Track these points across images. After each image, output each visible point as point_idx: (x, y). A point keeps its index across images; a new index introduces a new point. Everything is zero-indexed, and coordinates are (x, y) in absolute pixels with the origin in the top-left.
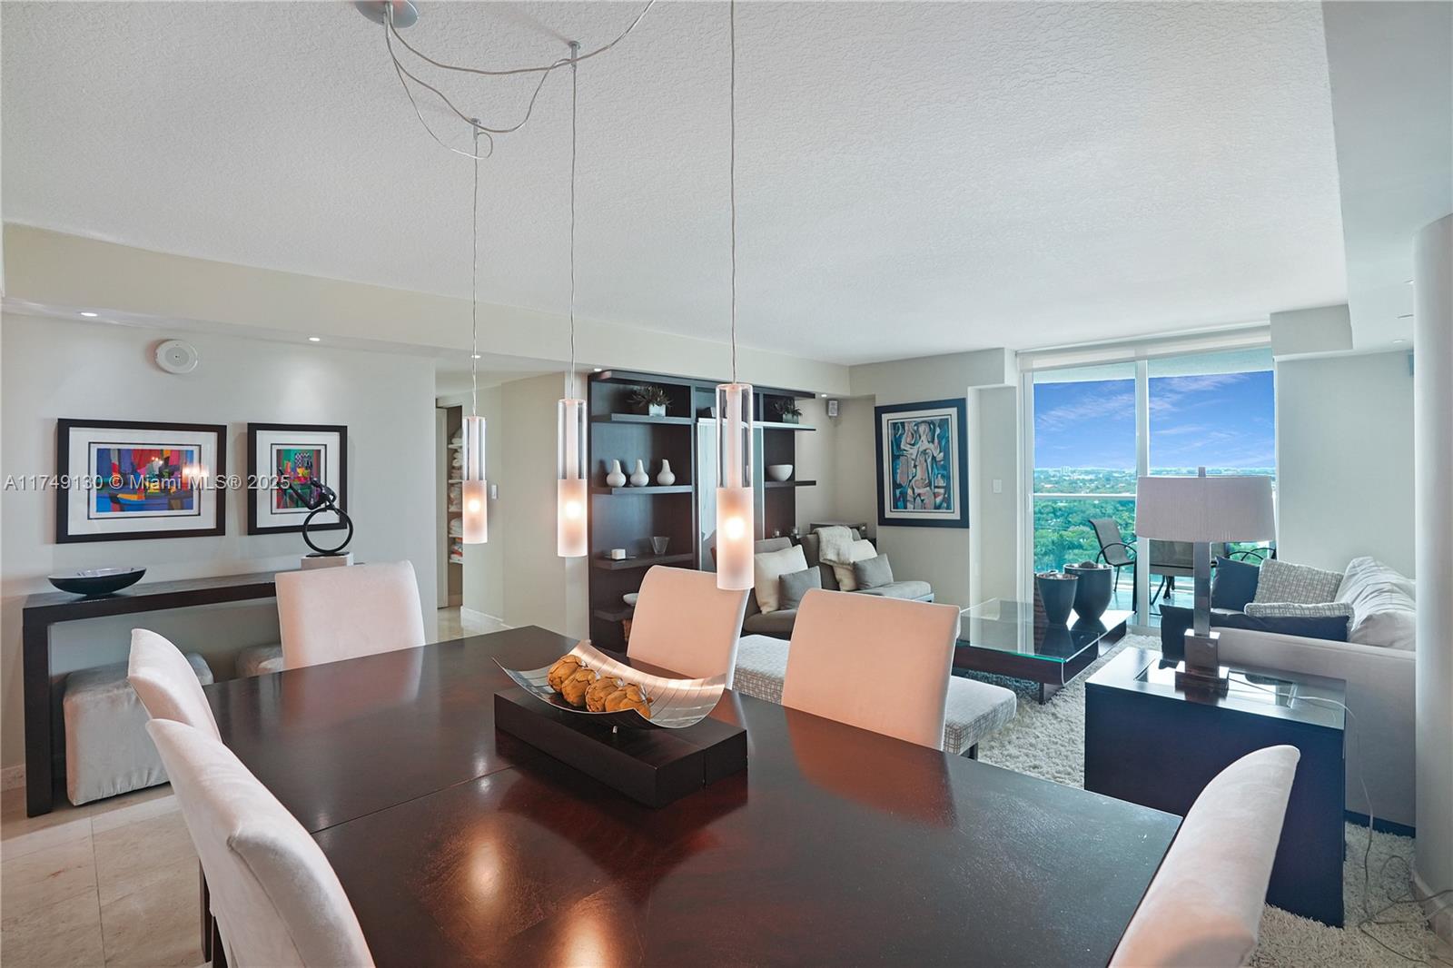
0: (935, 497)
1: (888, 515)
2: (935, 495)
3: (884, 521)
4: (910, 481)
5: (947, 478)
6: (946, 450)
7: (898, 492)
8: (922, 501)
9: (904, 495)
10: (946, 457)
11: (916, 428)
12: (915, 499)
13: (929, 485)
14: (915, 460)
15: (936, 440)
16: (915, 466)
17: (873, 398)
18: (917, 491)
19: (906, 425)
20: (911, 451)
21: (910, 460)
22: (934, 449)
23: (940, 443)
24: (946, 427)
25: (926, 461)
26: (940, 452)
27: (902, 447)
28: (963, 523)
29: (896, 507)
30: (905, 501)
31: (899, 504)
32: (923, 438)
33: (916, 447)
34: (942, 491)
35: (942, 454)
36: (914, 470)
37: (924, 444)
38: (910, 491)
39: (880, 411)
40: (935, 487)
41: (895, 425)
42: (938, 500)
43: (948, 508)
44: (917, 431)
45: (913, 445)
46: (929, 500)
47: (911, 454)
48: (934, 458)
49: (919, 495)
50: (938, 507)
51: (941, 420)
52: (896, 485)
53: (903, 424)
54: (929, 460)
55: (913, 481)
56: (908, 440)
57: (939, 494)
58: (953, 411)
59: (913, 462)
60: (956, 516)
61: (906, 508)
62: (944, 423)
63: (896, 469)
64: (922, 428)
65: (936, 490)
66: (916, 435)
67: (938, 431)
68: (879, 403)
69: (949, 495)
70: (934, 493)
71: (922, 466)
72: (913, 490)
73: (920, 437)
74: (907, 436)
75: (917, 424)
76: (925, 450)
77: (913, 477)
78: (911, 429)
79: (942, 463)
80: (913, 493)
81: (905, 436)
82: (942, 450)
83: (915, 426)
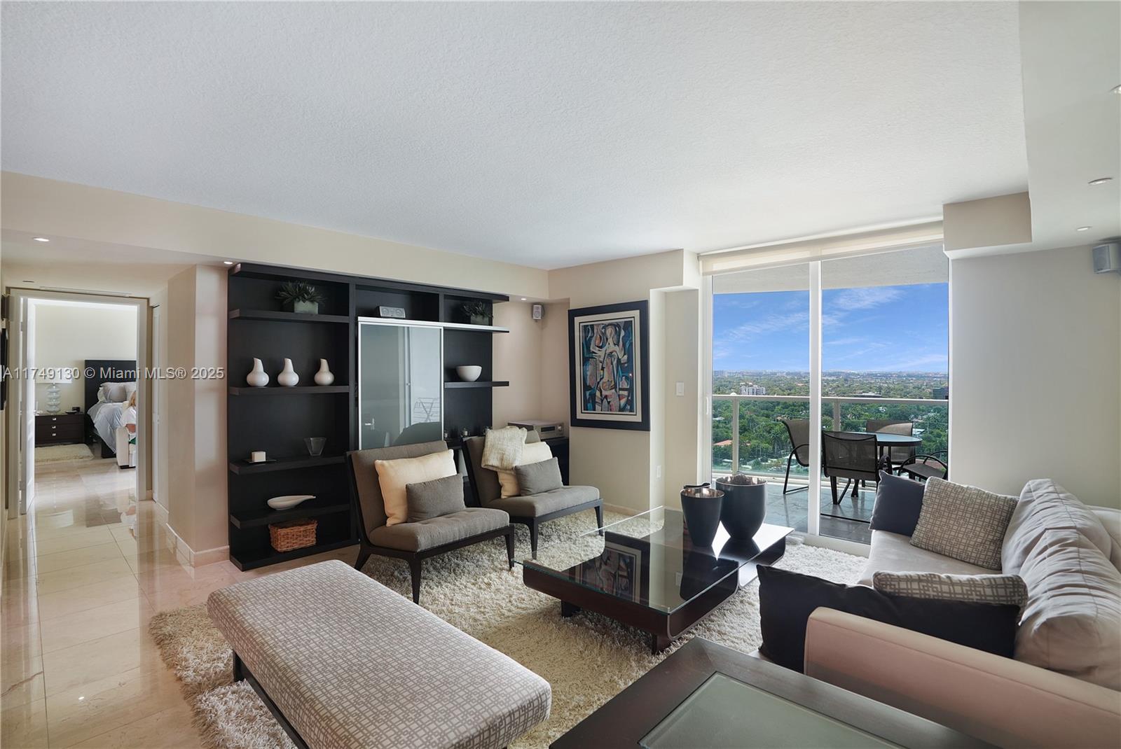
0: (620, 400)
1: (580, 416)
2: (620, 397)
3: (575, 423)
4: (598, 383)
6: (629, 353)
7: (588, 394)
8: (609, 402)
9: (593, 396)
10: (630, 359)
11: (603, 331)
12: (602, 401)
13: (615, 387)
14: (602, 363)
15: (621, 343)
16: (603, 369)
17: (567, 302)
18: (604, 393)
19: (595, 327)
20: (599, 353)
21: (598, 362)
22: (619, 352)
23: (624, 345)
24: (630, 328)
25: (612, 364)
26: (625, 354)
27: (592, 349)
28: (645, 425)
30: (594, 404)
32: (610, 340)
33: (604, 349)
34: (626, 393)
35: (626, 357)
36: (602, 371)
37: (610, 347)
38: (598, 394)
39: (573, 314)
40: (620, 389)
42: (623, 402)
43: (631, 410)
44: (604, 334)
45: (601, 347)
46: (614, 402)
47: (600, 357)
48: (619, 361)
49: (606, 397)
50: (621, 410)
51: (626, 322)
52: (586, 388)
53: (592, 326)
54: (615, 363)
55: (601, 383)
56: (597, 342)
57: (623, 397)
58: (637, 314)
59: (601, 365)
60: (639, 418)
62: (628, 325)
64: (609, 331)
65: (621, 392)
66: (603, 339)
67: (623, 333)
68: (574, 306)
69: (632, 397)
70: (619, 395)
71: (609, 368)
72: (601, 392)
73: (607, 339)
74: (596, 339)
75: (605, 327)
76: (611, 353)
77: (601, 379)
78: (600, 332)
79: (626, 365)
80: (601, 395)
81: (594, 339)
82: (626, 353)
83: (603, 328)
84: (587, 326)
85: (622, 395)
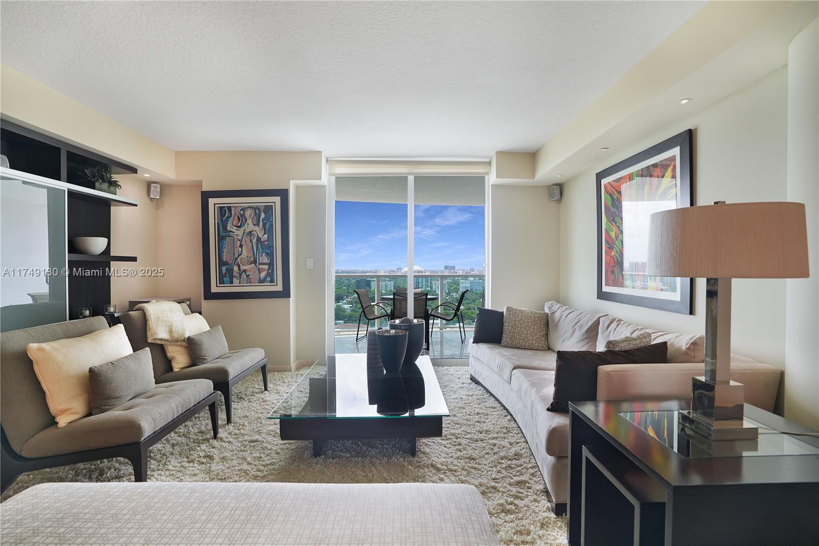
0: (260, 273)
1: (214, 289)
2: (260, 271)
3: (209, 295)
4: (236, 259)
5: (271, 255)
6: (269, 230)
7: (224, 269)
8: (248, 276)
9: (230, 271)
10: (271, 238)
11: (242, 212)
12: (240, 275)
13: (255, 262)
14: (241, 241)
15: (261, 224)
16: (241, 246)
17: (200, 184)
18: (242, 267)
19: (233, 209)
20: (237, 232)
21: (236, 240)
22: (259, 231)
23: (264, 225)
24: (270, 212)
25: (251, 241)
26: (265, 234)
27: (229, 228)
28: (285, 293)
29: (222, 282)
30: (232, 277)
31: (225, 279)
32: (249, 221)
33: (242, 229)
34: (266, 267)
35: (266, 236)
36: (240, 249)
37: (249, 226)
38: (236, 268)
39: (206, 196)
40: (260, 264)
41: (221, 209)
42: (263, 275)
43: (272, 281)
44: (243, 216)
45: (240, 227)
46: (254, 276)
47: (238, 235)
48: (259, 239)
49: (245, 271)
50: (261, 281)
51: (265, 206)
52: (221, 263)
53: (229, 208)
54: (254, 241)
55: (239, 259)
56: (235, 222)
57: (263, 270)
58: (277, 200)
59: (239, 242)
60: (279, 288)
61: (232, 282)
62: (269, 209)
63: (222, 248)
64: (248, 213)
65: (261, 266)
66: (242, 219)
67: (263, 216)
68: (206, 188)
69: (273, 270)
70: (259, 269)
71: (248, 246)
72: (239, 267)
73: (246, 220)
74: (234, 219)
75: (244, 209)
76: (251, 232)
77: (239, 256)
78: (238, 214)
79: (266, 243)
80: (239, 269)
81: (231, 219)
82: (267, 232)
83: (241, 210)
84: (224, 207)
85: (262, 269)
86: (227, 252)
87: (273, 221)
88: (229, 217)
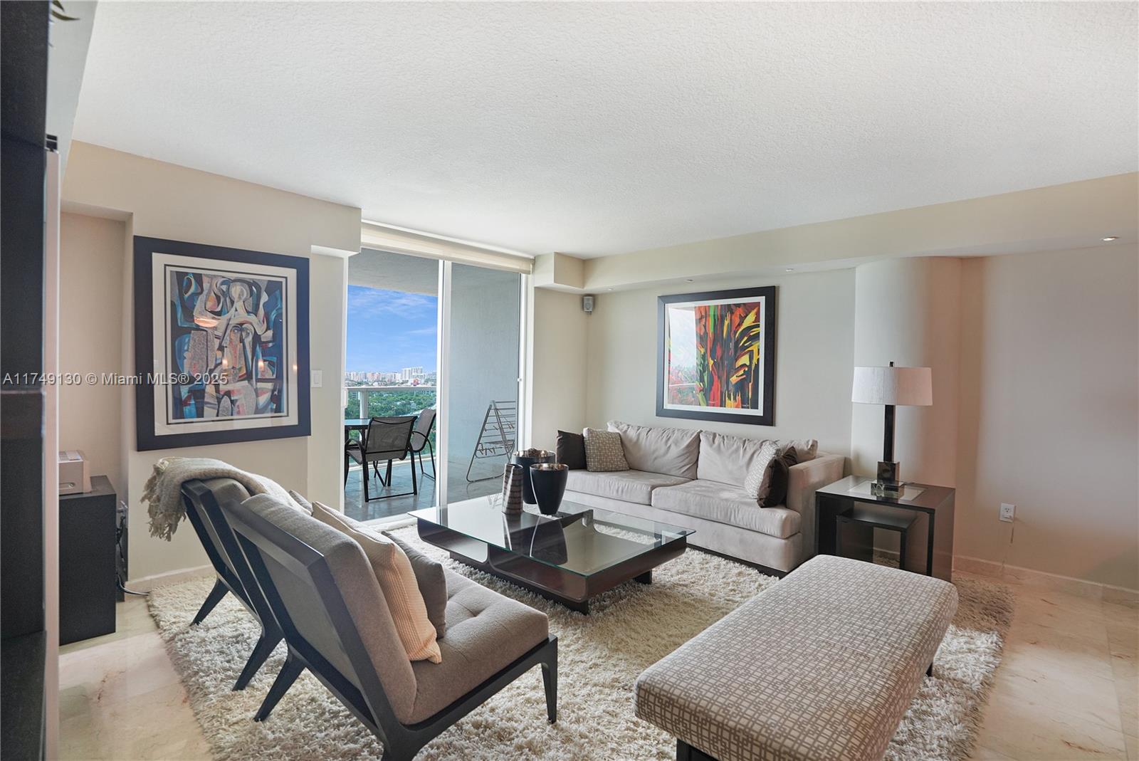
0: (257, 396)
1: (161, 429)
2: (258, 393)
3: (148, 442)
4: (211, 371)
5: (278, 366)
6: (276, 327)
7: (184, 390)
8: (233, 402)
9: (198, 394)
10: (277, 337)
11: (224, 288)
12: (219, 400)
13: (248, 377)
14: (221, 339)
15: (261, 312)
16: (221, 348)
18: (223, 387)
19: (205, 279)
20: (215, 323)
21: (211, 337)
22: (256, 324)
23: (267, 316)
24: (278, 292)
25: (242, 341)
26: (268, 329)
27: (197, 315)
28: (301, 429)
29: (179, 413)
30: (200, 405)
31: (187, 409)
32: (239, 304)
33: (224, 319)
34: (270, 386)
35: (270, 333)
36: (219, 353)
37: (238, 313)
38: (210, 389)
39: (146, 248)
40: (258, 380)
41: (180, 276)
42: (263, 399)
43: (278, 410)
44: (226, 294)
45: (219, 314)
46: (246, 401)
47: (215, 328)
48: (256, 338)
49: (228, 393)
50: (259, 411)
51: (269, 281)
53: (199, 278)
54: (248, 341)
55: (216, 372)
56: (209, 305)
57: (263, 391)
58: (288, 273)
59: (217, 342)
60: (292, 420)
61: (200, 414)
62: (275, 288)
63: (181, 351)
64: (236, 290)
65: (260, 385)
66: (224, 300)
67: (265, 298)
68: (140, 228)
69: (280, 391)
70: (256, 390)
71: (235, 349)
72: (217, 386)
73: (232, 302)
74: (207, 300)
75: (228, 282)
76: (241, 324)
77: (216, 366)
78: (216, 291)
79: (270, 345)
80: (217, 390)
81: (202, 297)
82: (271, 324)
83: (223, 283)
84: (187, 274)
85: (262, 389)
86: (193, 358)
87: (281, 308)
88: (197, 294)
